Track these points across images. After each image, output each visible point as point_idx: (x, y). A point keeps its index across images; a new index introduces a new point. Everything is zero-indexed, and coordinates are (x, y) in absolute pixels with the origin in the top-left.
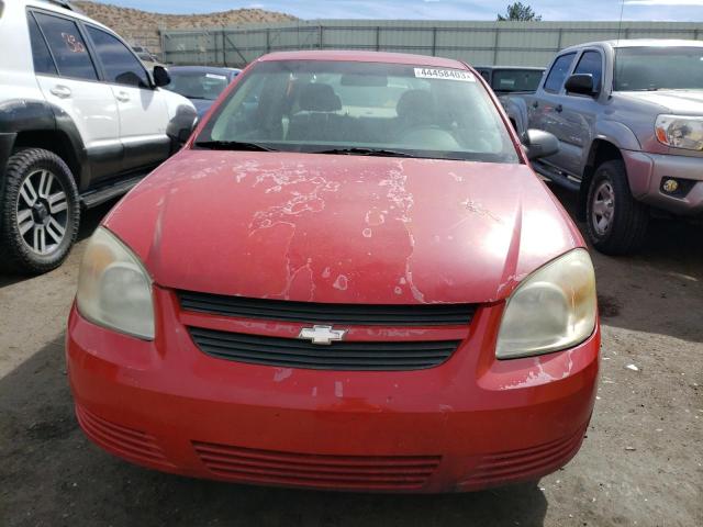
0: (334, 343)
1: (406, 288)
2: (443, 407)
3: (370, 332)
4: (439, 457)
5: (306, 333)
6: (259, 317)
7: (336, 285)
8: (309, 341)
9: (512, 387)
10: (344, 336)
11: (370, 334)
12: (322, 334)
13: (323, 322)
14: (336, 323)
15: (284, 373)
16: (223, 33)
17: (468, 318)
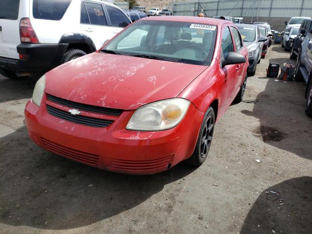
0: (77, 115)
1: (101, 102)
2: (99, 140)
3: (87, 113)
4: (99, 156)
5: (70, 111)
6: (62, 104)
7: (82, 97)
8: (70, 113)
9: (123, 138)
10: (80, 113)
11: (87, 114)
12: (74, 112)
13: (76, 108)
14: (80, 109)
15: (62, 121)
16: (199, 3)
17: (119, 114)
